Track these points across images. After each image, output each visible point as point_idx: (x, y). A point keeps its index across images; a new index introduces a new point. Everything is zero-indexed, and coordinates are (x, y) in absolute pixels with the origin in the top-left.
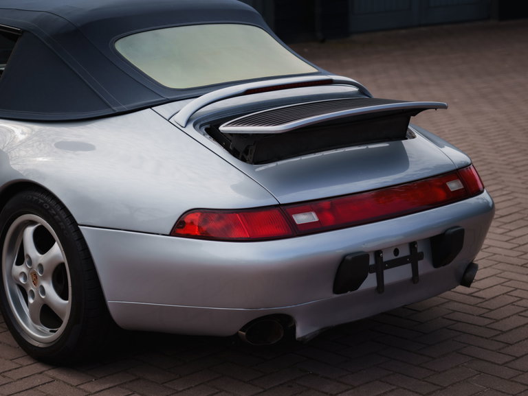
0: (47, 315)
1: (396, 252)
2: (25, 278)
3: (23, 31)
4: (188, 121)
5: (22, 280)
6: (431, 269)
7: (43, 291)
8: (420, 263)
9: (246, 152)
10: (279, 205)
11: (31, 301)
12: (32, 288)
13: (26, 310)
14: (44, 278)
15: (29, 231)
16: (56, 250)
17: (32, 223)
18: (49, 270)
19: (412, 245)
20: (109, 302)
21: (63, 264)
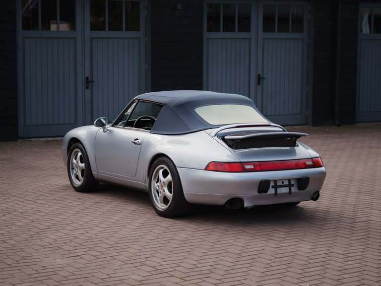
0: (165, 200)
1: (283, 182)
2: (159, 188)
3: (165, 104)
4: (215, 135)
5: (157, 188)
6: (297, 191)
7: (164, 191)
8: (292, 187)
9: (233, 145)
10: (241, 162)
11: (160, 195)
12: (161, 190)
13: (158, 199)
14: (165, 186)
15: (161, 171)
16: (169, 177)
17: (162, 168)
18: (167, 184)
19: (289, 180)
20: (184, 193)
21: (171, 181)
